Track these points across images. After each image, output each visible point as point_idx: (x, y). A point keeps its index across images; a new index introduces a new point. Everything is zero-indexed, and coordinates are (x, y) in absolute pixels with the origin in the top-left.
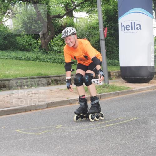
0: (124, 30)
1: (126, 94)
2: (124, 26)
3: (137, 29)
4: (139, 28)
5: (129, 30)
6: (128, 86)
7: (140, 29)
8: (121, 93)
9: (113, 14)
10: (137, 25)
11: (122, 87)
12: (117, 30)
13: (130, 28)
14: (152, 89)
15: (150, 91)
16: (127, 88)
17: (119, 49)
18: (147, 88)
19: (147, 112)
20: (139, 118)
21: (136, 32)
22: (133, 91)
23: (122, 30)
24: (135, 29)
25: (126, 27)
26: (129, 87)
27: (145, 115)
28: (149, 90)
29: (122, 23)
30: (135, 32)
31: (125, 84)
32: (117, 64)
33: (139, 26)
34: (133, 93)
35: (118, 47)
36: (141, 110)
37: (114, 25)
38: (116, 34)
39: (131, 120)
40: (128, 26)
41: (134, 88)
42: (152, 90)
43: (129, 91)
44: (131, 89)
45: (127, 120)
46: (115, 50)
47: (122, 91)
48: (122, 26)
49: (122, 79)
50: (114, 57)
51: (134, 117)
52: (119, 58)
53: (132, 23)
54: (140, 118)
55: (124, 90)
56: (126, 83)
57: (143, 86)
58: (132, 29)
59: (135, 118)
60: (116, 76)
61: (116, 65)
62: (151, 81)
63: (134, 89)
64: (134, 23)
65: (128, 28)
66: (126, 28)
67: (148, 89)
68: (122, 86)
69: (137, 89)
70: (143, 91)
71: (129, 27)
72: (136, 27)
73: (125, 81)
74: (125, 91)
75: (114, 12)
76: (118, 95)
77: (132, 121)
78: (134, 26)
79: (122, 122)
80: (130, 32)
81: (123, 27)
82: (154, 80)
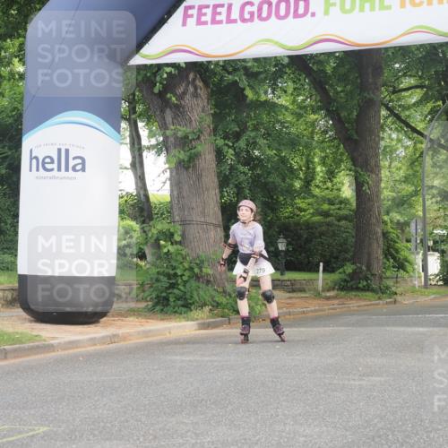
0: (38, 170)
1: (28, 355)
2: (37, 158)
3: (74, 169)
4: (79, 167)
5: (52, 170)
6: (34, 333)
7: (83, 169)
8: (15, 350)
9: (11, 120)
10: (74, 158)
11: (17, 333)
12: (16, 169)
13: (55, 166)
14: (104, 343)
15: (98, 347)
16: (32, 339)
17: (18, 222)
18: (92, 339)
19: (82, 411)
20: (55, 429)
21: (71, 178)
22: (50, 348)
23: (31, 170)
24: (67, 170)
25: (44, 163)
26: (40, 333)
27: (74, 419)
28: (95, 345)
29: (31, 150)
30: (68, 178)
31: (28, 324)
32: (11, 267)
33: (79, 161)
34: (48, 352)
35: (16, 216)
36: (64, 404)
37: (10, 153)
38: (15, 179)
39: (31, 433)
40: (48, 160)
41: (53, 338)
42: (103, 347)
43: (38, 347)
44: (45, 340)
45: (20, 433)
46: (8, 226)
47: (17, 346)
48: (31, 159)
49: (20, 310)
50: (5, 246)
51: (42, 425)
52: (16, 250)
53: (59, 150)
54: (60, 427)
55: (22, 343)
56: (31, 321)
57: (81, 333)
58: (59, 169)
59: (45, 429)
60: (6, 301)
61: (8, 269)
62: (105, 319)
63: (52, 342)
64: (67, 151)
65: (48, 166)
66: (42, 164)
67: (93, 341)
68: (20, 331)
69: (62, 341)
70: (77, 347)
71: (52, 162)
72: (72, 163)
73: (28, 317)
74: (26, 345)
75: (13, 116)
76: (6, 358)
77: (33, 436)
78: (66, 162)
79: (5, 440)
80: (54, 177)
81: (34, 161)
82: (113, 316)
